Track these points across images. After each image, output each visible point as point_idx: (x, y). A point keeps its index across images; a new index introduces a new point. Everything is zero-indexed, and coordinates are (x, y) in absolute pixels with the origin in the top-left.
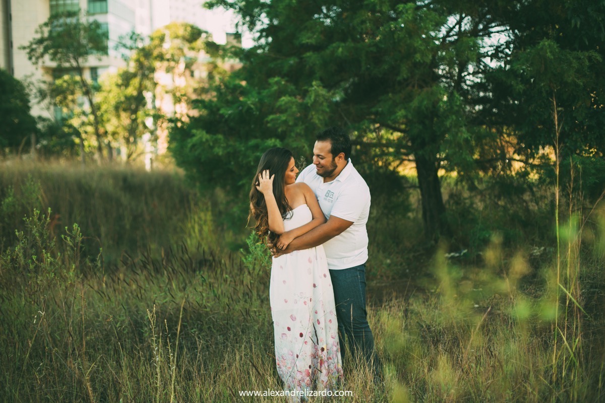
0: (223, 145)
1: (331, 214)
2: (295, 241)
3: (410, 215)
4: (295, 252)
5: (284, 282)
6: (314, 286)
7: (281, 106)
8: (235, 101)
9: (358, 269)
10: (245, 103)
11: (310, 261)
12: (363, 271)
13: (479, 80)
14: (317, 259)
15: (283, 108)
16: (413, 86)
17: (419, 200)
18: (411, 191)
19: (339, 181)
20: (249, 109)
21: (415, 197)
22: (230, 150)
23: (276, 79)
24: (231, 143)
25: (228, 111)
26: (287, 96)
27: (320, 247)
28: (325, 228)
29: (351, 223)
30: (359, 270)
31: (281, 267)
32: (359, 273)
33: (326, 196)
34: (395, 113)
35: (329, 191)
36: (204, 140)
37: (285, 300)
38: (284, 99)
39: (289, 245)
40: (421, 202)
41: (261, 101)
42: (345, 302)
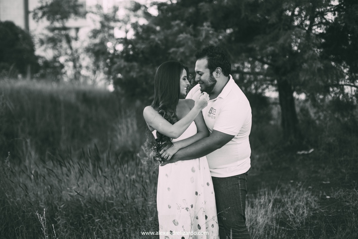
0: (137, 70)
1: (214, 129)
2: (180, 152)
3: (272, 122)
4: (180, 162)
5: (169, 189)
6: (197, 193)
7: (180, 41)
8: (148, 39)
9: (239, 177)
10: (154, 39)
11: (193, 171)
12: (244, 179)
13: (321, 31)
14: (200, 169)
15: (182, 43)
16: (280, 29)
17: (279, 113)
18: (274, 106)
19: (221, 98)
20: (157, 44)
21: (276, 111)
22: (142, 73)
23: (177, 22)
24: (144, 69)
25: (142, 45)
26: (184, 33)
27: (204, 159)
28: (208, 142)
29: (232, 137)
30: (240, 179)
31: (167, 175)
32: (240, 182)
33: (209, 113)
34: (266, 48)
35: (212, 108)
36: (122, 66)
37: (169, 205)
38: (182, 36)
39: (174, 155)
40: (280, 114)
41: (166, 39)
42: (226, 211)
